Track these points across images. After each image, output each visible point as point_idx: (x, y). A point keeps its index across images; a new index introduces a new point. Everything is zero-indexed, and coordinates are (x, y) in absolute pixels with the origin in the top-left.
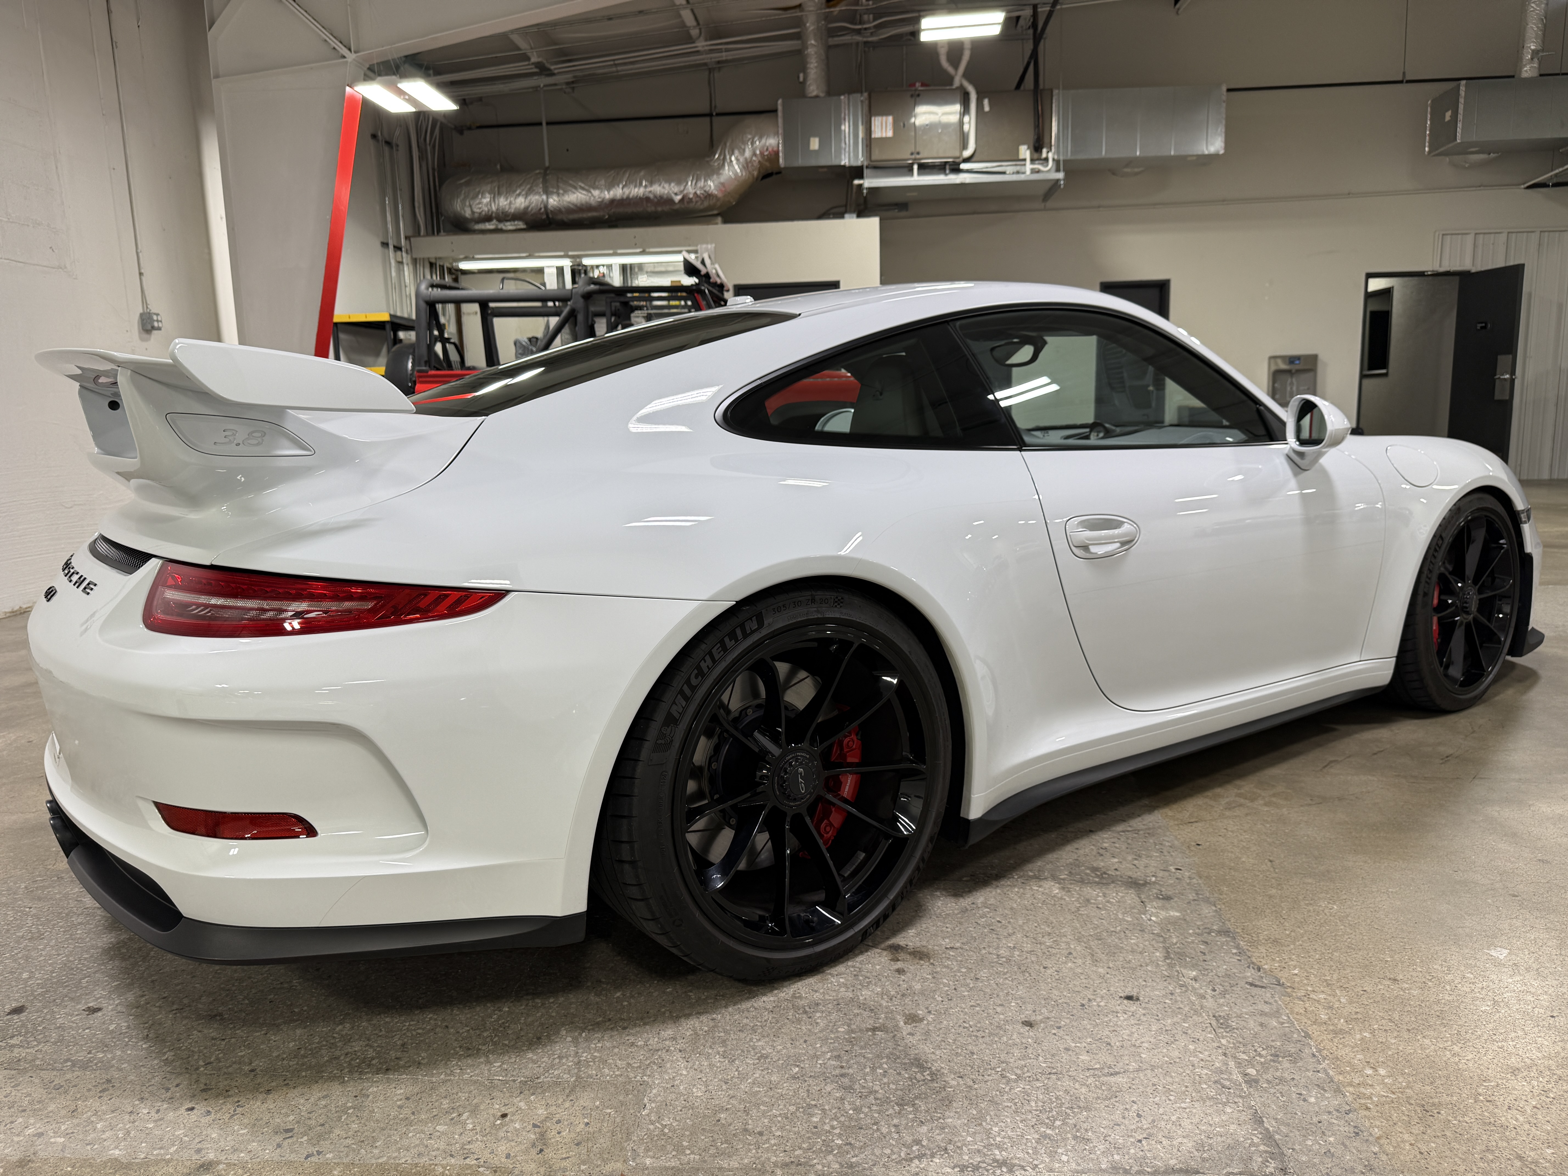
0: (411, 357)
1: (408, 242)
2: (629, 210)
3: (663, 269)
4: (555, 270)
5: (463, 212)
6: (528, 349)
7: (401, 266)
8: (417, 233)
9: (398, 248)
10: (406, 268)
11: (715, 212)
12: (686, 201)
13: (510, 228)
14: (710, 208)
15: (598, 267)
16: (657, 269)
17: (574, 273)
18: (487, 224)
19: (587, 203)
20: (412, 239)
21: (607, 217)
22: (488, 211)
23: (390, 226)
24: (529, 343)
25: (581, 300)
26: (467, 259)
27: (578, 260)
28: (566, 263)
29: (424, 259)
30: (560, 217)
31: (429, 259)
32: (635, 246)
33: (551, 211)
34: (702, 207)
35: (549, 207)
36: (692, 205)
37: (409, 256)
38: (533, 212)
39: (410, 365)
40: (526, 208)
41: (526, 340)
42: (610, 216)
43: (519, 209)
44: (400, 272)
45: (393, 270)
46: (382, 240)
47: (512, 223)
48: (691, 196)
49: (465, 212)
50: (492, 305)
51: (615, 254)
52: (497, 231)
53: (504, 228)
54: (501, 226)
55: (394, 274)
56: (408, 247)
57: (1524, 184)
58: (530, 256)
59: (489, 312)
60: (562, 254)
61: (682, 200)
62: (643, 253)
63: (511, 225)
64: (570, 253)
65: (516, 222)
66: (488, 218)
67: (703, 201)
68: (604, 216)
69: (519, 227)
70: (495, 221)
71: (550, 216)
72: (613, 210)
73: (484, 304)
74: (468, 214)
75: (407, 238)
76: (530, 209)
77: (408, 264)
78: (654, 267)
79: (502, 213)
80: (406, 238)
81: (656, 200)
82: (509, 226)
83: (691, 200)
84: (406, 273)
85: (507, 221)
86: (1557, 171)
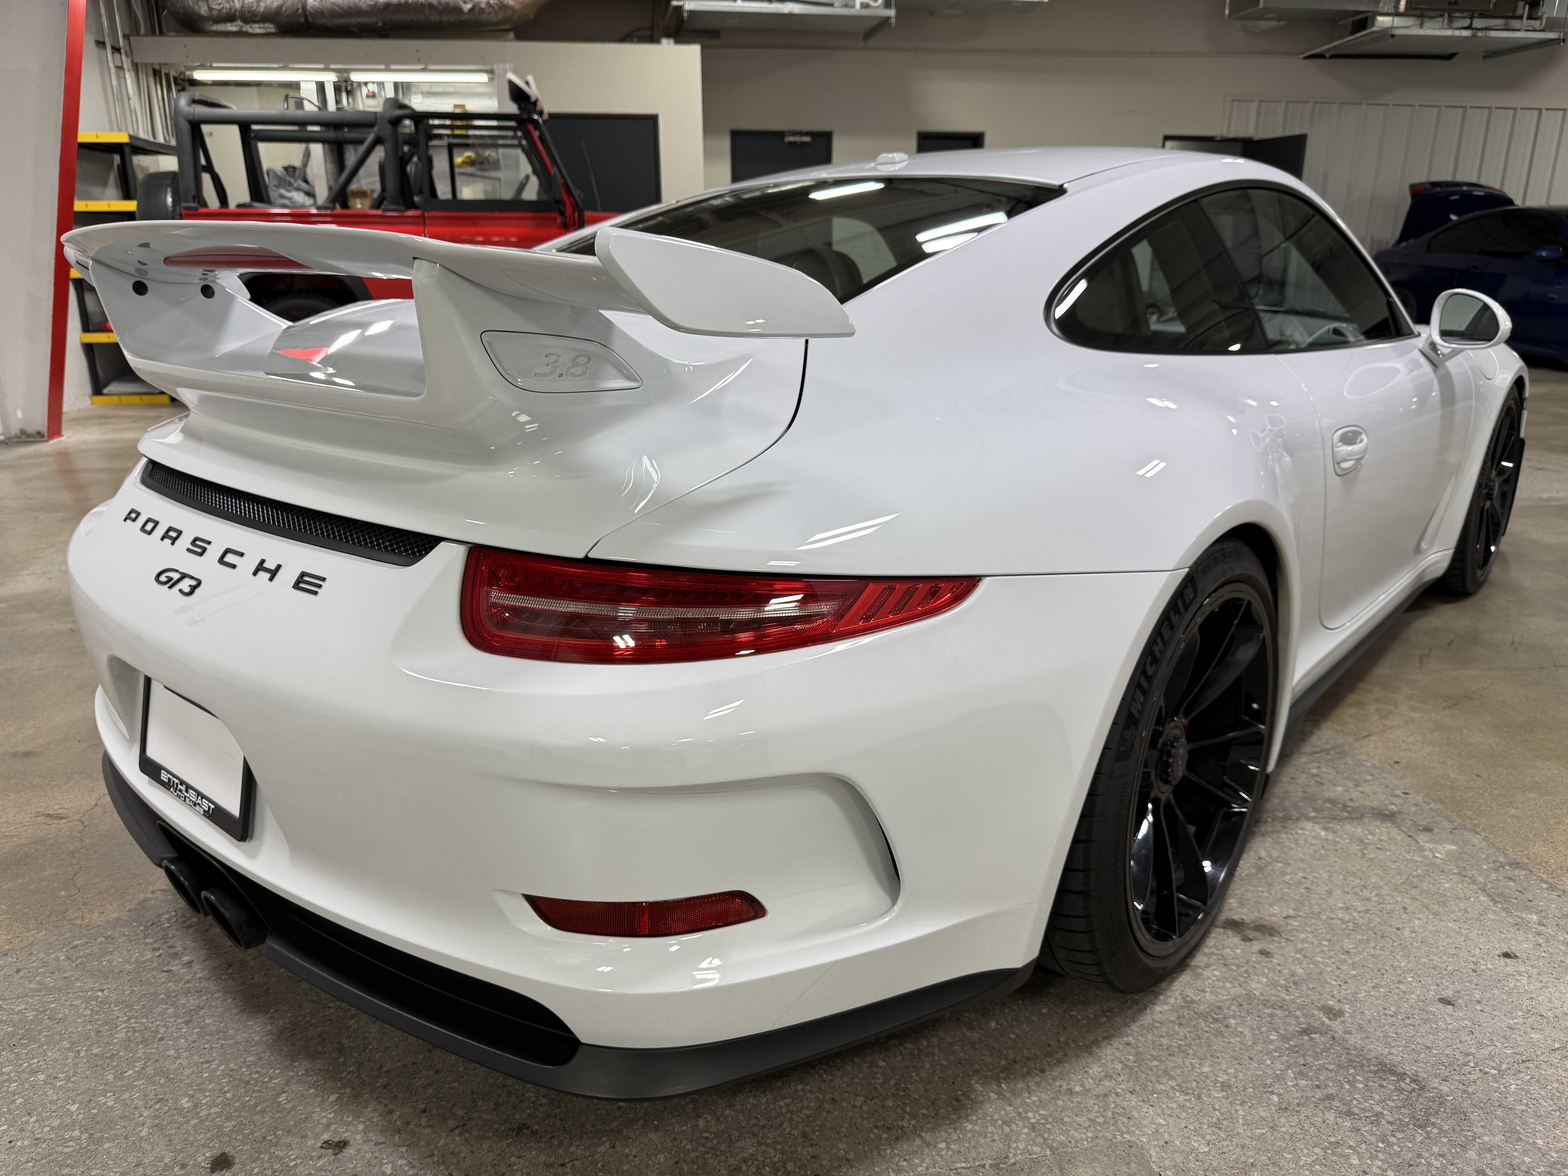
0: (169, 190)
1: (126, 41)
2: (408, 17)
3: (440, 89)
4: (314, 87)
5: (196, 7)
6: (285, 180)
7: (121, 73)
8: (137, 33)
9: (116, 50)
10: (128, 76)
11: (507, 27)
12: (477, 10)
13: (258, 31)
14: (504, 21)
15: (366, 84)
16: (435, 89)
17: (337, 89)
18: (228, 24)
19: (356, 6)
20: (131, 38)
21: (380, 24)
22: (230, 9)
23: (104, 19)
24: (284, 172)
25: (389, 127)
26: (203, 67)
27: (345, 75)
28: (329, 78)
29: (146, 64)
30: (321, 21)
31: (152, 64)
32: (419, 61)
33: (311, 13)
34: (495, 19)
35: (308, 7)
36: (484, 17)
37: (130, 60)
38: (287, 13)
39: (169, 200)
40: (280, 8)
41: (282, 170)
42: (384, 24)
43: (270, 8)
44: (121, 79)
45: (113, 77)
46: (97, 39)
47: (262, 25)
48: (483, 6)
49: (199, 7)
50: (255, 127)
51: (387, 70)
52: (240, 34)
53: (250, 30)
54: (248, 28)
55: (115, 82)
56: (128, 49)
57: (1303, 53)
58: (285, 68)
59: (252, 135)
60: (322, 66)
61: (472, 10)
62: (425, 70)
63: (260, 28)
64: (332, 66)
65: (266, 25)
66: (230, 17)
67: (497, 12)
68: (377, 23)
69: (269, 31)
70: (239, 22)
71: (310, 19)
72: (388, 17)
73: (244, 126)
74: (203, 10)
75: (126, 37)
76: (284, 9)
77: (129, 70)
78: (431, 87)
79: (249, 12)
80: (124, 36)
81: (440, 7)
82: (257, 29)
83: (482, 10)
84: (129, 82)
85: (255, 22)
86: (1336, 43)
